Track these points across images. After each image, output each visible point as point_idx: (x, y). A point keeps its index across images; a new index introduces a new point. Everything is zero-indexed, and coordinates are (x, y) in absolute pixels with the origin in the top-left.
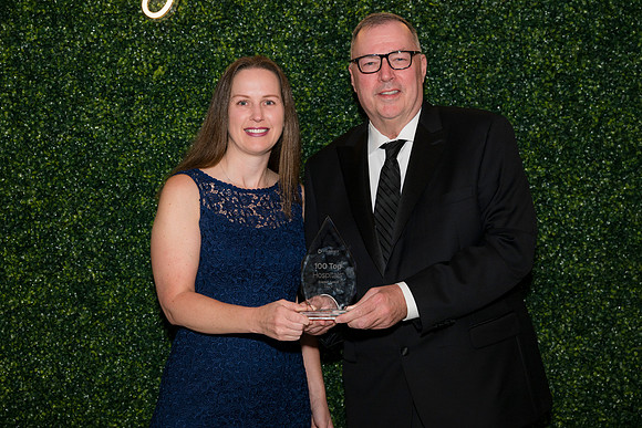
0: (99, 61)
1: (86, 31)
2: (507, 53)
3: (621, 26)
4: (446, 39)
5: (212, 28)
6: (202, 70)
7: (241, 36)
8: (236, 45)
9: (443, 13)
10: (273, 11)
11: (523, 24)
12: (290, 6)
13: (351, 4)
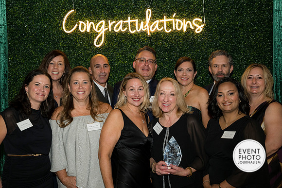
0: (82, 59)
1: (78, 51)
2: (203, 55)
3: (236, 47)
4: (185, 51)
5: (115, 49)
6: (112, 62)
7: (123, 51)
8: (122, 54)
9: (183, 44)
10: (133, 44)
11: (207, 47)
12: (138, 42)
13: (156, 42)
